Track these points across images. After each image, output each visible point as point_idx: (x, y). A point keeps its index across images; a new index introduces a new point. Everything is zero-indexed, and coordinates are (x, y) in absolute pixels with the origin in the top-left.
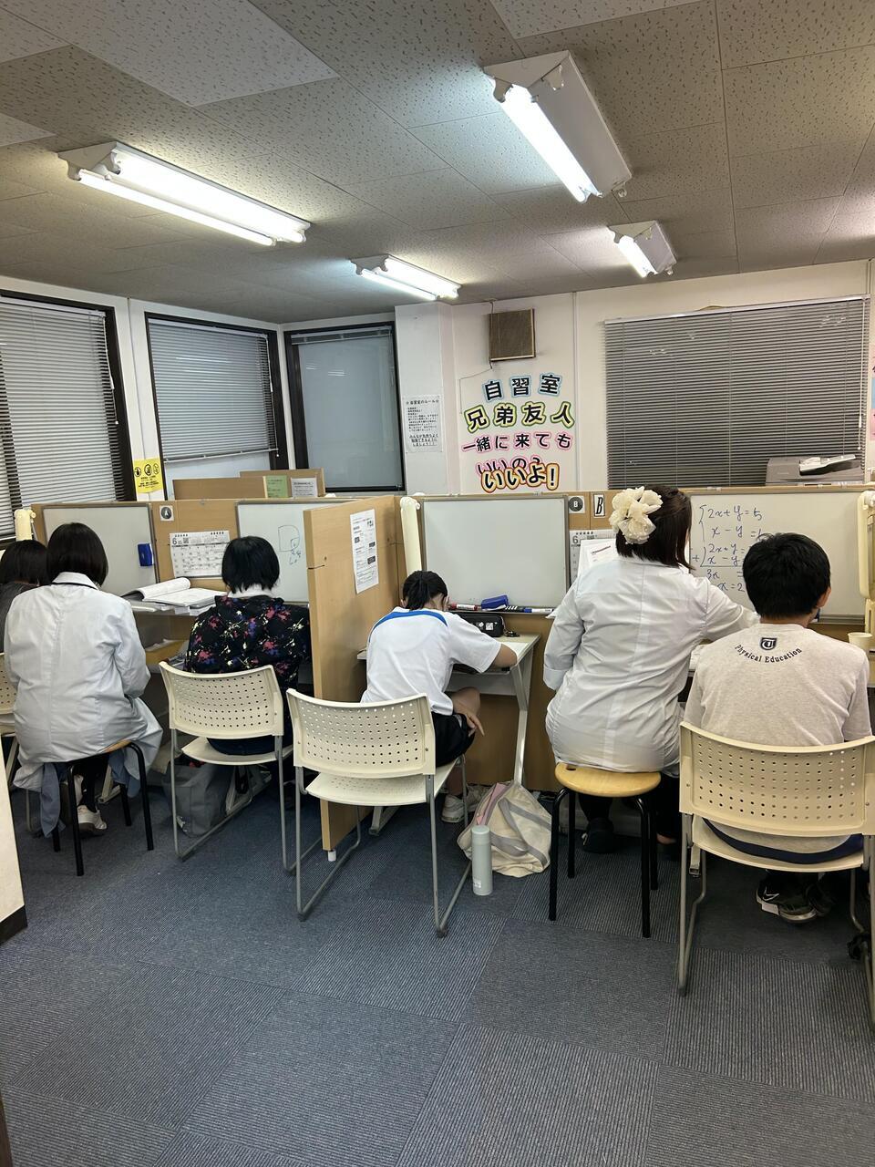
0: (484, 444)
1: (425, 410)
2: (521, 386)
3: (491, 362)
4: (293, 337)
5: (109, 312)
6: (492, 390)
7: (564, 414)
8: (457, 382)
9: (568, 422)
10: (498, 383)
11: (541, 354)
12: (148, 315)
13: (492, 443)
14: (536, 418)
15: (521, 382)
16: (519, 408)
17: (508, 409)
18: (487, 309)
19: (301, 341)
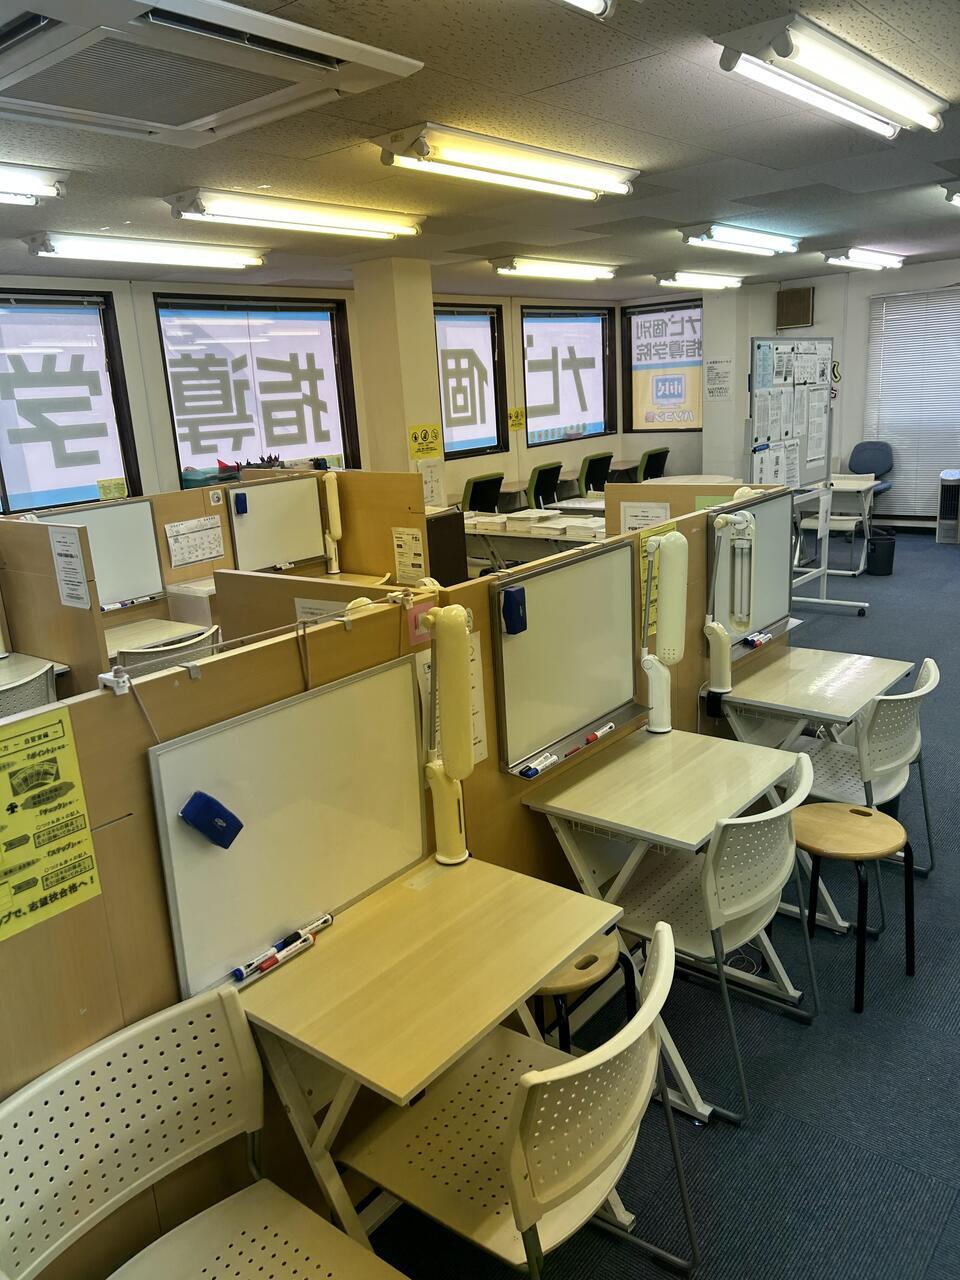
1: (720, 368)
3: (777, 329)
4: (628, 311)
5: (499, 309)
7: (833, 371)
9: (836, 377)
11: (817, 323)
12: (523, 307)
18: (776, 288)
19: (634, 314)
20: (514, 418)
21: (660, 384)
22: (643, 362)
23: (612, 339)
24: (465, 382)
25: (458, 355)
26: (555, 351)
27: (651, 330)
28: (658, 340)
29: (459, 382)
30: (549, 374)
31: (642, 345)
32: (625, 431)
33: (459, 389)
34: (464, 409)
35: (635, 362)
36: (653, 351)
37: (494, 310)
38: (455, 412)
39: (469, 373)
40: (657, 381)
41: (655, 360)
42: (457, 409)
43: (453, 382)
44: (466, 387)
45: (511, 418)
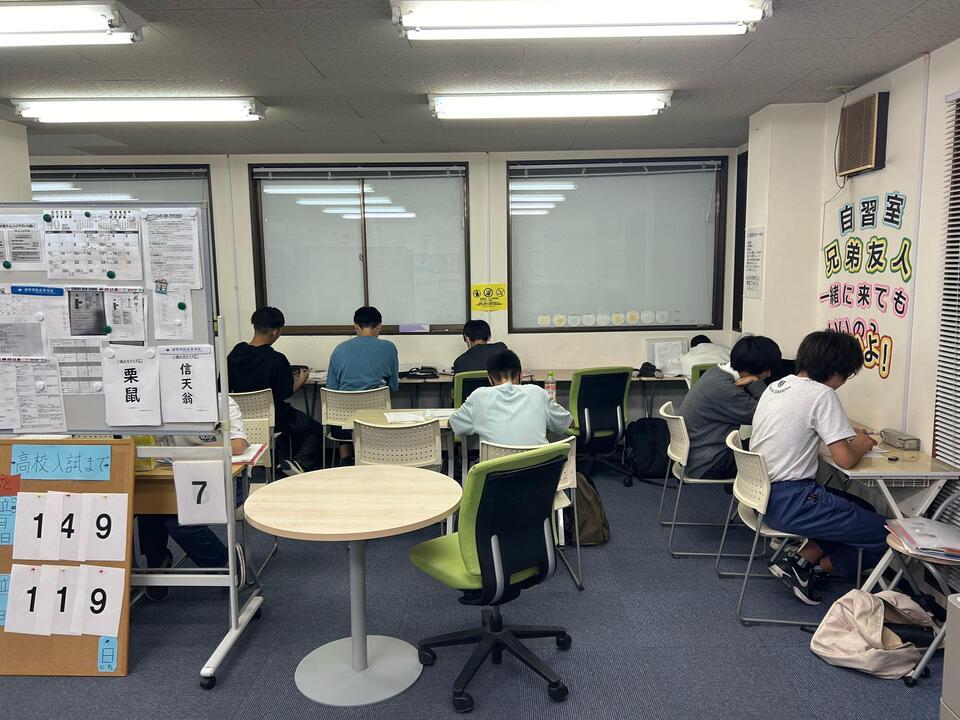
0: (834, 296)
1: (755, 245)
2: (869, 213)
6: (846, 219)
7: (902, 259)
9: (906, 272)
10: (851, 209)
12: (510, 163)
13: (841, 294)
14: (877, 262)
15: (870, 206)
16: (864, 247)
17: (857, 246)
20: (482, 296)
37: (464, 168)
45: (477, 294)
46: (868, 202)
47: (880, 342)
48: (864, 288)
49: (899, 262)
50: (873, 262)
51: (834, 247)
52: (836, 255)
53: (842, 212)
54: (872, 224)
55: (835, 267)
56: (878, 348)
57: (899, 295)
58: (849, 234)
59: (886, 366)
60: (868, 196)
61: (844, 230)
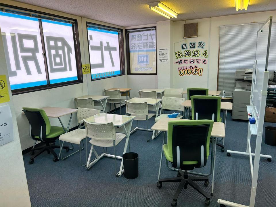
0: (180, 62)
1: (164, 52)
2: (193, 45)
3: (184, 38)
4: (128, 31)
5: (76, 21)
6: (184, 46)
7: (205, 54)
8: (174, 44)
9: (206, 56)
10: (186, 44)
11: (199, 36)
12: (87, 23)
13: (183, 61)
14: (196, 55)
15: (193, 44)
16: (191, 52)
17: (188, 52)
18: (184, 23)
19: (130, 32)
20: (85, 69)
21: (140, 58)
22: (134, 50)
23: (122, 40)
24: (60, 52)
25: (56, 39)
26: (101, 43)
27: (136, 38)
28: (139, 42)
29: (57, 52)
30: (100, 52)
31: (133, 44)
32: (128, 74)
33: (57, 55)
34: (60, 64)
35: (130, 50)
36: (137, 46)
37: (74, 22)
38: (55, 65)
39: (62, 48)
40: (139, 57)
41: (138, 49)
42: (56, 64)
43: (53, 52)
44: (61, 54)
45: (83, 68)
46: (192, 44)
47: (199, 69)
48: (192, 60)
49: (204, 54)
50: (195, 55)
51: (180, 52)
52: (180, 54)
53: (182, 45)
54: (194, 47)
55: (180, 56)
56: (198, 71)
57: (205, 60)
58: (185, 50)
59: (201, 73)
60: (192, 42)
61: (183, 49)
